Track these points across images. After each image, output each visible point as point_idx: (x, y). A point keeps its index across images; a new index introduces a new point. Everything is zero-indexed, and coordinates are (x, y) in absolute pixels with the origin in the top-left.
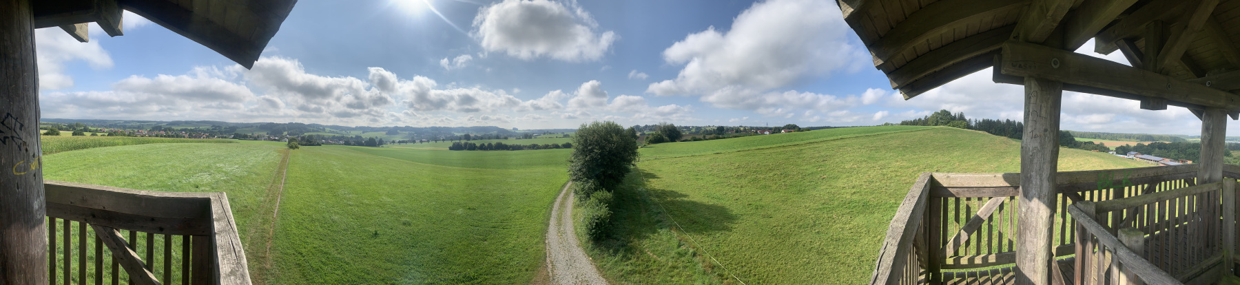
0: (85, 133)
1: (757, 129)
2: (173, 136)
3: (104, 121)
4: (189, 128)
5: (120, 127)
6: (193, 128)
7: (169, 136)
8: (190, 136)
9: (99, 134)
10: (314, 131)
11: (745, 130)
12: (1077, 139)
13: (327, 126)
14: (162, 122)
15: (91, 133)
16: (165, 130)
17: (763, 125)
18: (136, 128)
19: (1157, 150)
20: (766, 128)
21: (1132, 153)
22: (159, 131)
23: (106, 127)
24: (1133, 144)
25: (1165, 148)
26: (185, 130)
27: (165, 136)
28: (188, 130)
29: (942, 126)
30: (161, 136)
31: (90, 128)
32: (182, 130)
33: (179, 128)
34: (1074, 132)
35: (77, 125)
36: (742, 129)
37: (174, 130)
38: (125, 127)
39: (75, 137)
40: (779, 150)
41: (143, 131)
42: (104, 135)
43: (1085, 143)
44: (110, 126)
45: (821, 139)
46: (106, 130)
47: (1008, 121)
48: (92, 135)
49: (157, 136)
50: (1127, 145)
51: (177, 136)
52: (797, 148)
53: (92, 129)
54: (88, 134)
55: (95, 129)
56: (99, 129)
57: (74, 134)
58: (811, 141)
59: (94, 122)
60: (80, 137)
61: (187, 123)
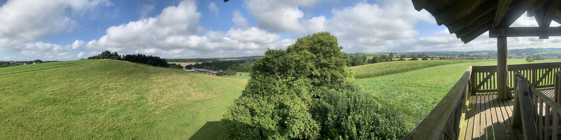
0: (428, 59)
1: (20, 62)
2: (470, 59)
3: (436, 52)
4: (477, 55)
5: (444, 55)
6: (478, 55)
7: (468, 59)
8: (478, 59)
9: (435, 59)
10: (539, 52)
11: (13, 63)
12: (168, 63)
13: (547, 49)
14: (464, 52)
15: (430, 59)
16: (466, 56)
17: (24, 60)
18: (452, 55)
19: (205, 66)
20: (25, 61)
21: (193, 68)
22: (463, 56)
23: (437, 55)
24: (193, 64)
25: (209, 65)
26: (475, 56)
27: (466, 59)
28: (477, 56)
29: (106, 59)
30: (465, 59)
31: (429, 56)
32: (474, 56)
33: (472, 55)
34: (167, 59)
35: (423, 55)
36: (11, 62)
37: (470, 56)
38: (447, 55)
39: (423, 61)
40: (23, 73)
41: (456, 57)
42: (437, 59)
43: (172, 64)
44: (439, 55)
45: (47, 67)
46: (437, 57)
47: (139, 54)
48: (431, 59)
49: (463, 59)
50: (190, 64)
51: (472, 59)
52: (33, 72)
53: (430, 56)
54: (429, 59)
55: (432, 56)
56: (434, 56)
57: (422, 60)
58: (42, 68)
59: (431, 53)
60: (425, 61)
61: (476, 52)
